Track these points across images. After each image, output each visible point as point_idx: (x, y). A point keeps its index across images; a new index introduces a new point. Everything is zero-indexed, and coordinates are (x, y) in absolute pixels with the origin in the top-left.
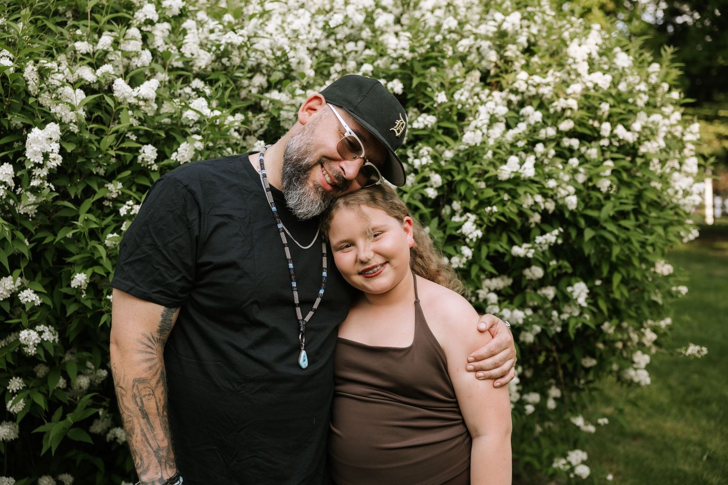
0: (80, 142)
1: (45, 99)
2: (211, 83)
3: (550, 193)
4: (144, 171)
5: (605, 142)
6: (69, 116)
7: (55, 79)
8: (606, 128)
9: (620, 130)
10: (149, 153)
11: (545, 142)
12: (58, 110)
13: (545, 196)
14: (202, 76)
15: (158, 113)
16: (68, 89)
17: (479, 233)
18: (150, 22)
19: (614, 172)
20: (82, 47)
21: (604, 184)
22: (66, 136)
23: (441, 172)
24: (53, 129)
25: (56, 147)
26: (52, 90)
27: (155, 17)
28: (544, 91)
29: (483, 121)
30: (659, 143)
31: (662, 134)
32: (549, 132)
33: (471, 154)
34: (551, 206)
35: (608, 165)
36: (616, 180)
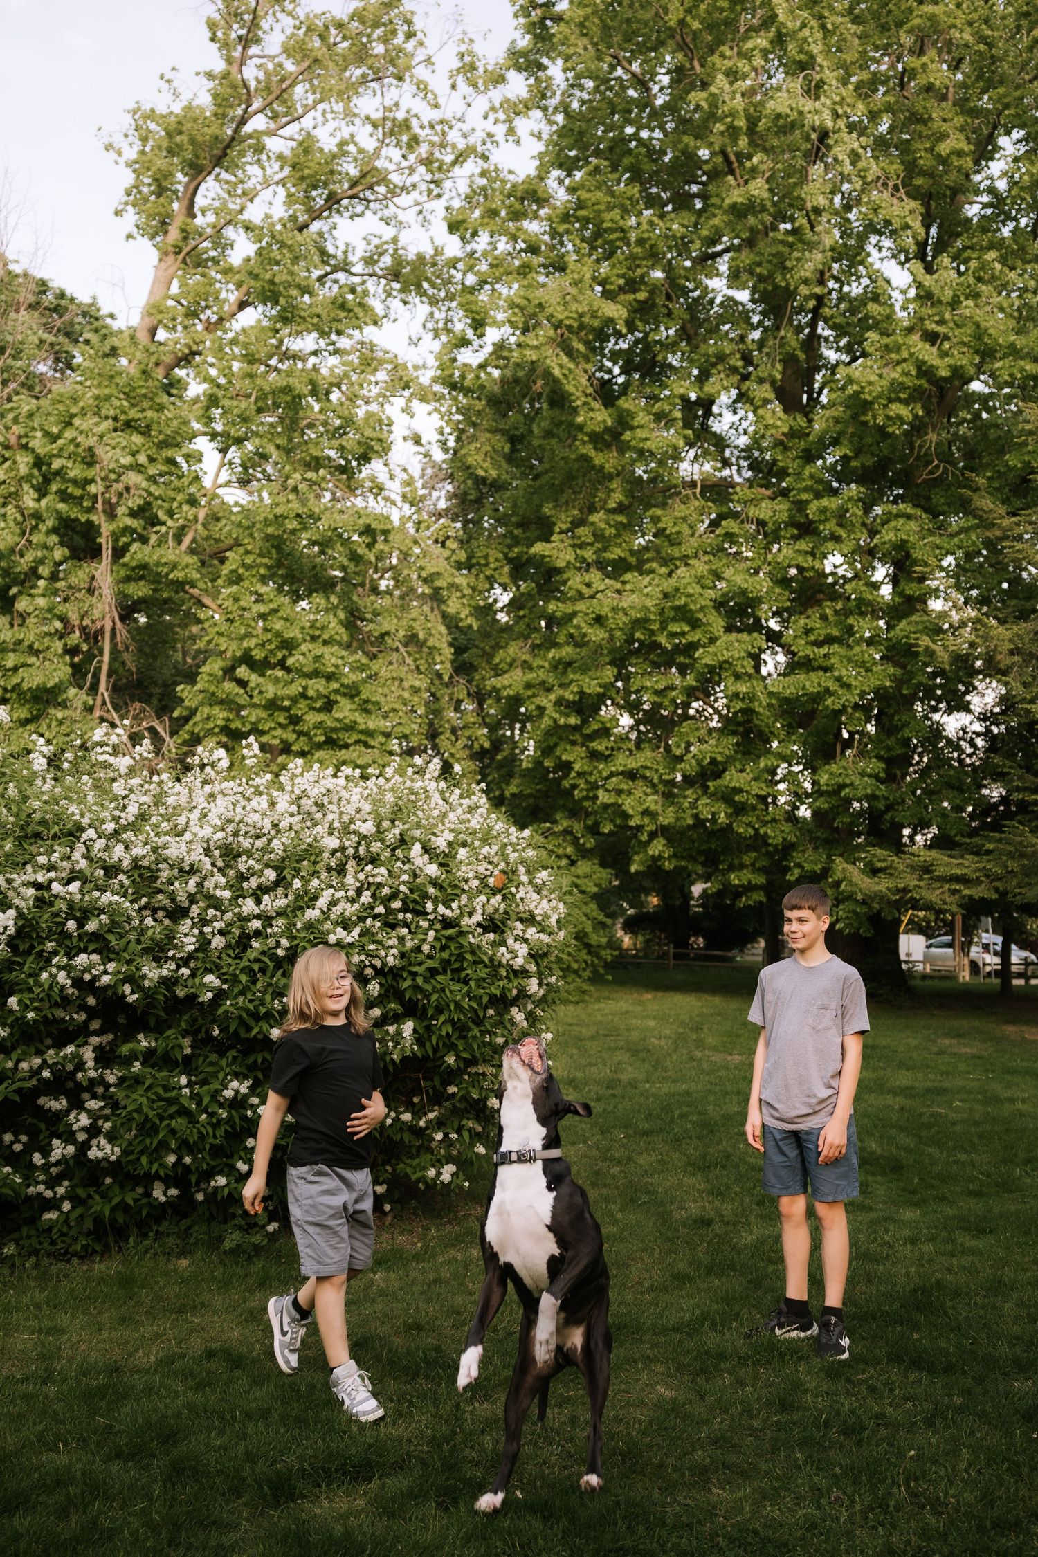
0: (26, 919)
1: (11, 894)
2: (129, 877)
3: (374, 954)
4: (69, 936)
5: (431, 917)
6: (22, 904)
7: (15, 885)
8: (429, 906)
9: (441, 909)
10: (71, 925)
11: (375, 917)
12: (16, 901)
14: (125, 873)
15: (81, 900)
16: (22, 890)
18: (91, 840)
19: (436, 939)
20: (42, 860)
21: (426, 948)
22: (20, 915)
23: (291, 938)
24: (11, 913)
25: (11, 923)
26: (15, 890)
28: (378, 880)
29: (322, 902)
30: (477, 918)
31: (480, 911)
32: (380, 909)
33: (310, 926)
34: (378, 963)
35: (432, 933)
36: (438, 946)
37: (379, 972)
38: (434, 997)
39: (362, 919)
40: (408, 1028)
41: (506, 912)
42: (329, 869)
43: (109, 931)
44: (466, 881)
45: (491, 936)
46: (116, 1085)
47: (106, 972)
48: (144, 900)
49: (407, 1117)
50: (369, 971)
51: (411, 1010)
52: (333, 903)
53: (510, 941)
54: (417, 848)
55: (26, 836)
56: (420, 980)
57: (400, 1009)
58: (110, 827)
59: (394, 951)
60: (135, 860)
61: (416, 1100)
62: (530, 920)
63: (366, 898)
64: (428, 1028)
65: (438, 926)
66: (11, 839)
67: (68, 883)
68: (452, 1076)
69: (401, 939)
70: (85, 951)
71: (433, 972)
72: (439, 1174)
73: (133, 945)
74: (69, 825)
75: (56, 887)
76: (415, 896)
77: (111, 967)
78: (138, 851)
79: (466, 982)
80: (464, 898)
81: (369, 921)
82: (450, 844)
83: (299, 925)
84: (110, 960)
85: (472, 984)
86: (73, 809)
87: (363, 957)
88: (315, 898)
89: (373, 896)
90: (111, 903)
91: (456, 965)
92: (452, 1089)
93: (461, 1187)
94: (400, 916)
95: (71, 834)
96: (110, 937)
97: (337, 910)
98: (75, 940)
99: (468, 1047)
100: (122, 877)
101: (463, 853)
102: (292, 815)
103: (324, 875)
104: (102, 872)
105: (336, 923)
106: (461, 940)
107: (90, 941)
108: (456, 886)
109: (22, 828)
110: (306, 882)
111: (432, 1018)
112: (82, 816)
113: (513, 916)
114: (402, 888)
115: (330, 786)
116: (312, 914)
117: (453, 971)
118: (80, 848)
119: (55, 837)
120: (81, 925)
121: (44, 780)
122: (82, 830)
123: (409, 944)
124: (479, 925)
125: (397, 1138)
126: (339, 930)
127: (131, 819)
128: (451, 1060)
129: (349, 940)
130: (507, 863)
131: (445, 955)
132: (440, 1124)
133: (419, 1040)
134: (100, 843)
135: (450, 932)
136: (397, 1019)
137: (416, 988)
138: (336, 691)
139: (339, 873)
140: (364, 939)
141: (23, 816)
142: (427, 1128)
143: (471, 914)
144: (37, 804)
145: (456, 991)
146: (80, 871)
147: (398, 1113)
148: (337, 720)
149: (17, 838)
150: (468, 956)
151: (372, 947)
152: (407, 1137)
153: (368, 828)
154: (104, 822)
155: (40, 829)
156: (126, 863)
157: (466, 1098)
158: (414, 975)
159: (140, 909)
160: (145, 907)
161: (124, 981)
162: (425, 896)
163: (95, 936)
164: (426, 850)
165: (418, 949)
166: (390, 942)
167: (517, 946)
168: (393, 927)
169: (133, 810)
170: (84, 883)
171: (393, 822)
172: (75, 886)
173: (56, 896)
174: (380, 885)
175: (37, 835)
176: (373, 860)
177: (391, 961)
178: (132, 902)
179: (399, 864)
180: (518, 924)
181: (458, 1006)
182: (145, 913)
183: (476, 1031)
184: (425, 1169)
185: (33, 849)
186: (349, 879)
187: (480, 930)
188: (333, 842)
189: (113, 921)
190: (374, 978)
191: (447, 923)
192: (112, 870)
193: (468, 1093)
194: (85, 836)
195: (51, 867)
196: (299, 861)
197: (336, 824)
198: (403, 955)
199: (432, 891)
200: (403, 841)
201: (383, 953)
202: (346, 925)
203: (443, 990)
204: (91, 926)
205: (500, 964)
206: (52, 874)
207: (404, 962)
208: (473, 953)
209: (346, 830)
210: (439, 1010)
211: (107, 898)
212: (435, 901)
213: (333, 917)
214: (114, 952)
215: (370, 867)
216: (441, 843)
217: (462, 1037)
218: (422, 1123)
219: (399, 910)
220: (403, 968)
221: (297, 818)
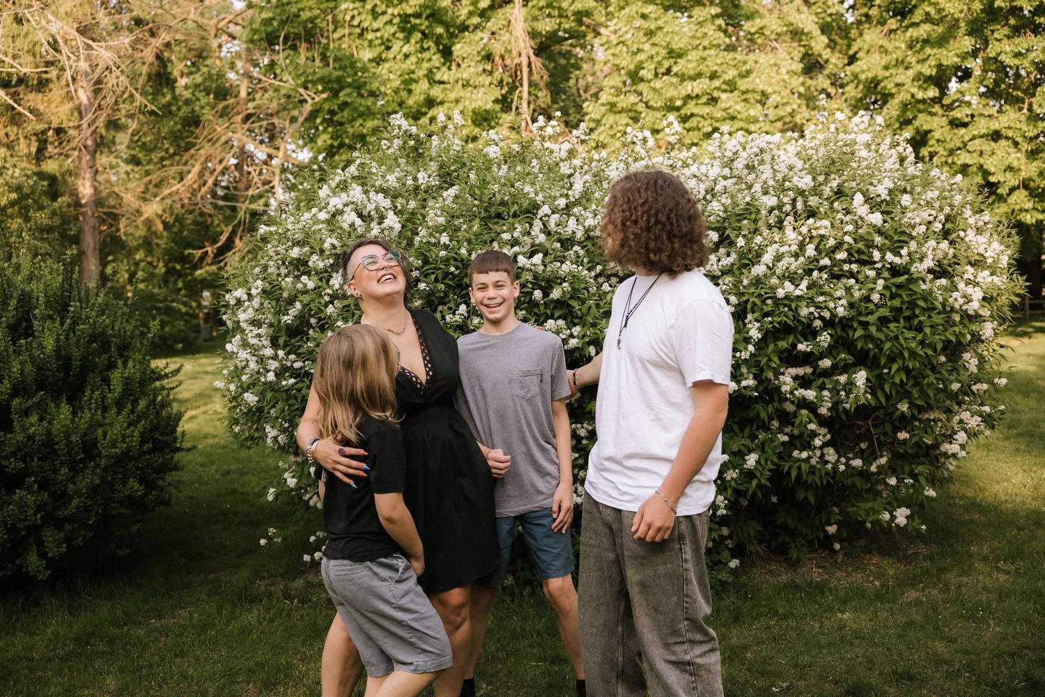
2: (583, 247)
3: (823, 305)
4: (537, 304)
5: (879, 265)
8: (877, 255)
9: (889, 257)
10: (538, 294)
11: (821, 269)
13: (817, 307)
14: (579, 243)
15: (544, 271)
17: (760, 336)
18: (546, 215)
19: (886, 287)
20: (506, 236)
21: (875, 297)
27: (549, 212)
28: (822, 232)
29: (767, 258)
30: (929, 263)
31: (931, 257)
32: (826, 261)
33: (757, 282)
34: (827, 315)
35: (881, 282)
36: (888, 294)
37: (828, 324)
38: (887, 345)
39: (809, 272)
40: (861, 377)
41: (955, 256)
42: (770, 227)
43: (572, 298)
44: (913, 227)
45: (943, 281)
46: (587, 438)
47: (572, 336)
48: (599, 268)
49: (857, 463)
50: (818, 323)
51: (862, 359)
52: (778, 258)
53: (961, 285)
54: (859, 198)
55: (490, 217)
56: (873, 329)
57: (850, 359)
58: (562, 202)
59: (844, 302)
60: (587, 230)
61: (863, 446)
62: (978, 263)
63: (810, 250)
64: (880, 377)
65: (886, 274)
66: (477, 220)
67: (531, 257)
68: (904, 422)
69: (848, 290)
70: (552, 317)
71: (883, 321)
72: (893, 518)
73: (594, 309)
74: (525, 204)
75: (522, 260)
76: (861, 245)
77: (577, 330)
78: (590, 222)
79: (919, 329)
80: (913, 245)
81: (815, 274)
82: (890, 192)
83: (745, 282)
84: (575, 325)
85: (927, 330)
86: (527, 188)
87: (812, 309)
88: (759, 255)
89: (817, 249)
90: (570, 273)
91: (907, 313)
92: (903, 435)
93: (918, 530)
94: (846, 267)
95: (528, 211)
96: (574, 303)
97: (781, 265)
98: (542, 308)
99: (923, 393)
100: (576, 248)
101: (906, 199)
102: (725, 178)
103: (766, 232)
104: (558, 245)
105: (782, 278)
106: (911, 286)
107: (555, 308)
108: (903, 233)
109: (486, 211)
110: (749, 241)
111: (884, 367)
112: (536, 194)
113: (964, 261)
114: (847, 239)
115: (763, 145)
116: (759, 270)
117: (907, 319)
118: (538, 225)
119: (515, 215)
120: (546, 294)
121: (499, 168)
122: (537, 207)
123: (857, 294)
124: (930, 271)
125: (848, 482)
126: (787, 284)
127: (577, 197)
128: (904, 407)
129: (798, 293)
130: (952, 206)
131: (896, 303)
132: (892, 469)
133: (872, 387)
134: (555, 218)
135: (902, 279)
136: (846, 369)
137: (868, 337)
138: (718, 89)
139: (780, 228)
140: (811, 293)
141: (486, 199)
142: (879, 473)
143: (921, 260)
144: (496, 187)
145: (910, 340)
146: (540, 244)
147: (848, 459)
148: (725, 110)
149: (483, 219)
150: (922, 303)
151: (821, 299)
152: (858, 482)
153: (805, 182)
154: (555, 198)
155: (502, 209)
156: (580, 235)
157: (919, 445)
158: (865, 325)
159: (596, 277)
160: (600, 275)
161: (589, 343)
162: (870, 245)
163: (560, 303)
164: (868, 200)
165: (867, 299)
166: (838, 294)
167: (969, 290)
168: (838, 277)
169: (578, 187)
170: (545, 255)
171: (827, 174)
172: (538, 258)
173: (522, 269)
174: (822, 237)
175: (499, 216)
176: (812, 213)
177: (841, 311)
178: (589, 269)
179: (840, 216)
180: (969, 267)
181: (913, 354)
182: (601, 280)
183: (932, 379)
184: (878, 512)
185: (497, 228)
186: (791, 235)
187: (930, 276)
188: (771, 201)
189: (573, 289)
190: (824, 328)
191: (895, 271)
192: (567, 243)
193: (921, 439)
194: (541, 213)
195: (515, 242)
196: (739, 221)
197: (771, 183)
198: (851, 305)
199: (878, 240)
200: (839, 193)
201: (832, 305)
202: (793, 278)
203: (896, 338)
204: (556, 294)
205: (952, 310)
206: (516, 249)
207: (853, 312)
208: (925, 300)
209: (781, 188)
210: (892, 359)
211: (567, 267)
212: (882, 250)
213: (778, 272)
214: (577, 317)
215: (811, 221)
216: (882, 190)
217: (916, 384)
218: (873, 469)
219: (845, 261)
220: (852, 319)
221: (730, 181)
